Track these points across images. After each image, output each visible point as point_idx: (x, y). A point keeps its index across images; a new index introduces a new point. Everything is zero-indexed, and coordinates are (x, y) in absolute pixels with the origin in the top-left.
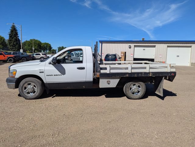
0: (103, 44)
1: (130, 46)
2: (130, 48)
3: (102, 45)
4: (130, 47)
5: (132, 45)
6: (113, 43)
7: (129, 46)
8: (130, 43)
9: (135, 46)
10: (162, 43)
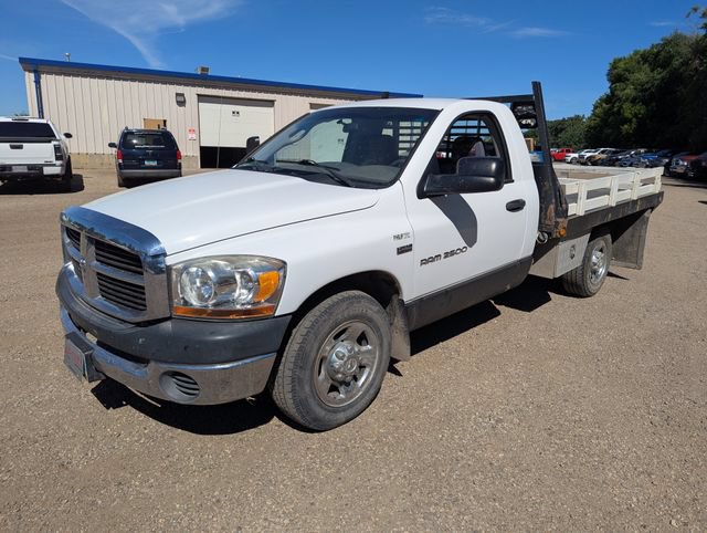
0: (43, 76)
1: (182, 95)
2: (181, 103)
3: (38, 82)
4: (181, 99)
5: (191, 93)
6: (100, 77)
7: (177, 94)
8: (180, 84)
9: (201, 98)
10: (296, 94)
